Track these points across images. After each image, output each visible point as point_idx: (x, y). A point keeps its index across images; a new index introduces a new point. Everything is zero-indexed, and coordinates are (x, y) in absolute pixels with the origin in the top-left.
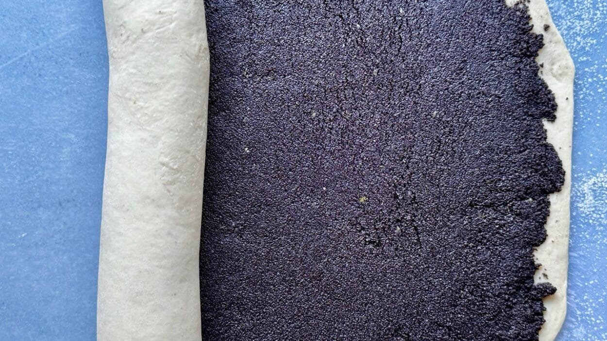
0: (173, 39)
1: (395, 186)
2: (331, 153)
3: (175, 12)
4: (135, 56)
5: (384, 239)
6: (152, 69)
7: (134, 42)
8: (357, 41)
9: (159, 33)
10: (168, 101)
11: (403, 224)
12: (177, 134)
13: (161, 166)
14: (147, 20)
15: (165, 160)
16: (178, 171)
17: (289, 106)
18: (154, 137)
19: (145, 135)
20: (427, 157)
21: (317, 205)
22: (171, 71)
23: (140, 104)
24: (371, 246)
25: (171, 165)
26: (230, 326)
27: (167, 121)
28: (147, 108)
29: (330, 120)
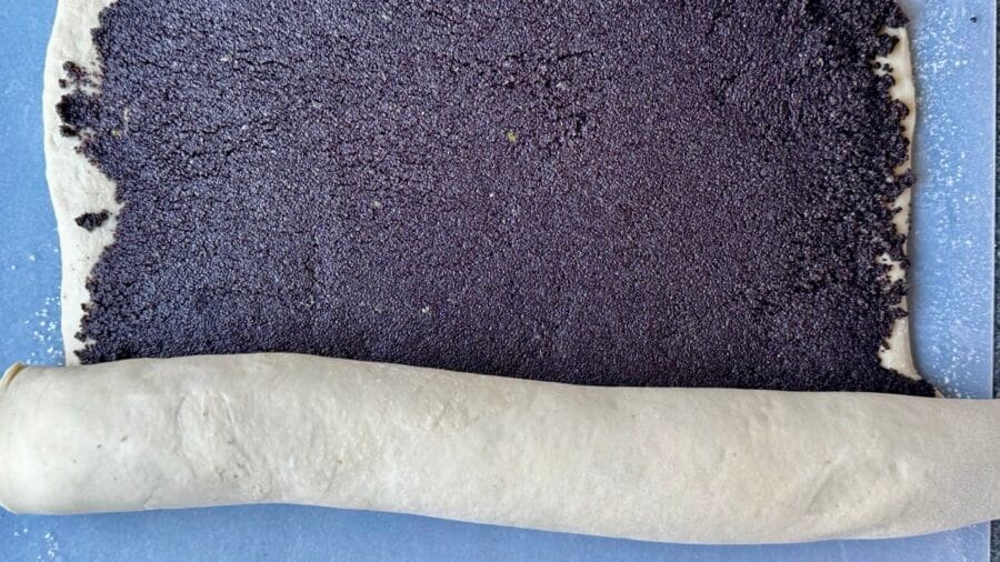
0: (246, 399)
1: (494, 86)
2: (438, 181)
3: (207, 392)
4: (269, 457)
5: (575, 107)
6: (290, 431)
7: (248, 458)
8: (269, 130)
9: (236, 419)
10: (340, 413)
11: (553, 78)
12: (391, 403)
13: (438, 428)
14: (216, 435)
15: (429, 420)
16: (447, 405)
17: (362, 243)
18: (393, 436)
19: (390, 449)
20: (452, 33)
21: (516, 208)
22: (295, 404)
23: (342, 454)
24: (584, 129)
25: (438, 414)
26: (692, 352)
27: (372, 415)
28: (349, 444)
29: (387, 180)
